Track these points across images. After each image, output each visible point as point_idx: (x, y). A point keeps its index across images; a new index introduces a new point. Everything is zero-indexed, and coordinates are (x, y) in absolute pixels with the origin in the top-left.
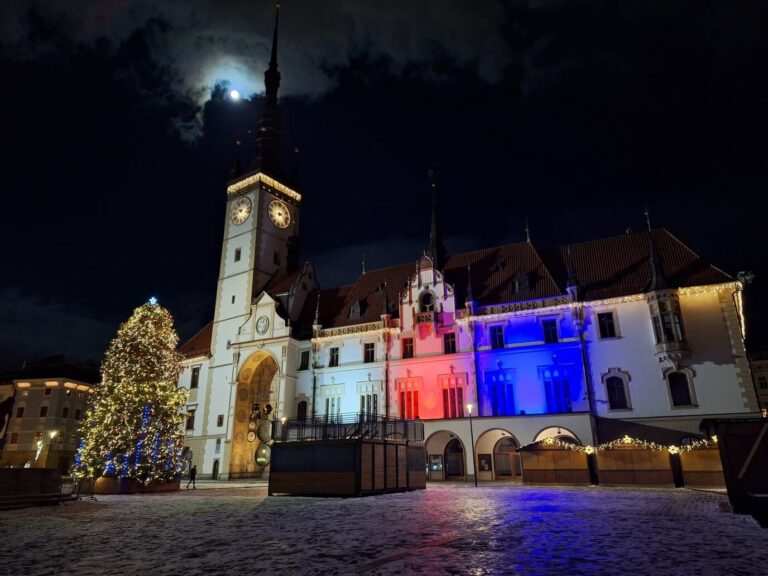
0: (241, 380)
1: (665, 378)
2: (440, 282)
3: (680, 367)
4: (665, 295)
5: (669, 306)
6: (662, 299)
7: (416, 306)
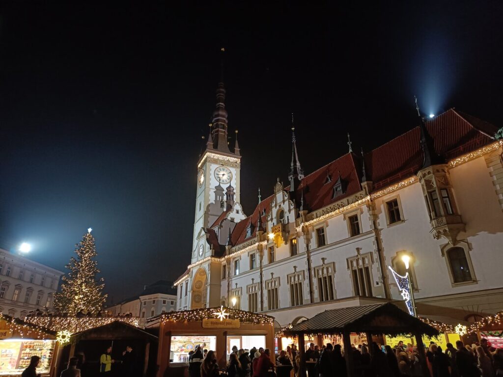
0: (195, 289)
1: (443, 255)
2: (286, 200)
3: (455, 241)
4: (429, 173)
5: (434, 183)
6: (427, 177)
7: (275, 221)
